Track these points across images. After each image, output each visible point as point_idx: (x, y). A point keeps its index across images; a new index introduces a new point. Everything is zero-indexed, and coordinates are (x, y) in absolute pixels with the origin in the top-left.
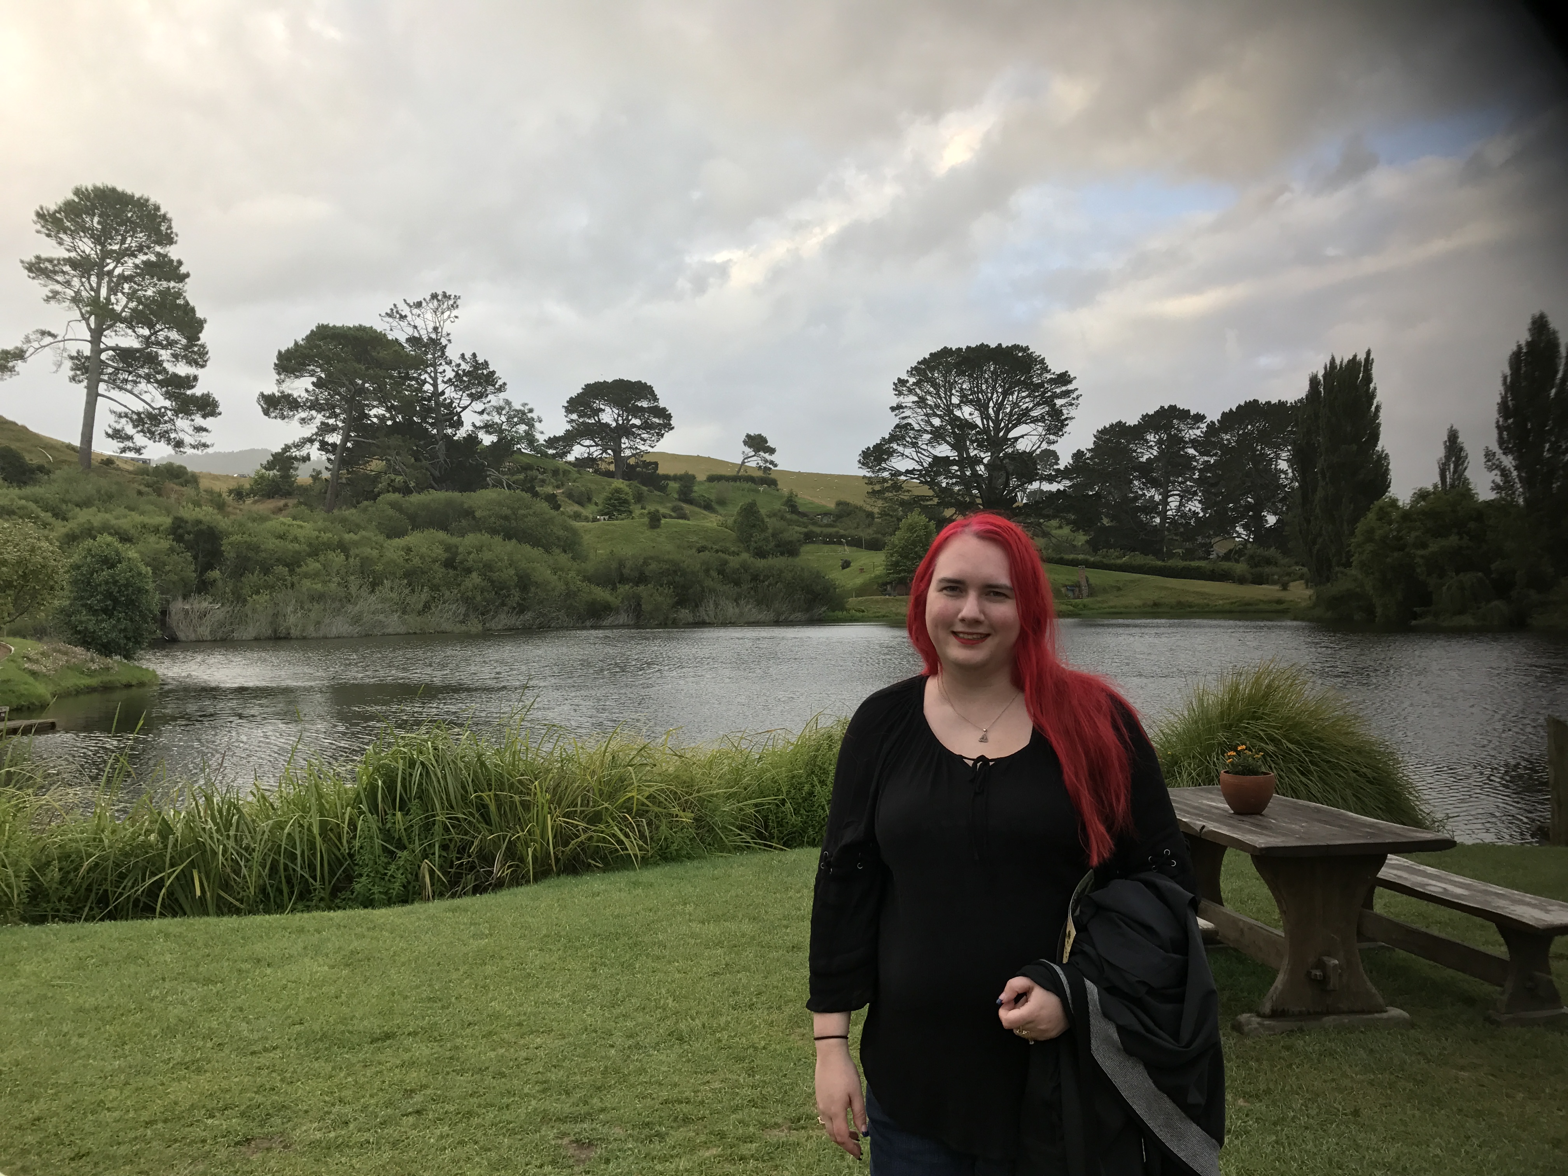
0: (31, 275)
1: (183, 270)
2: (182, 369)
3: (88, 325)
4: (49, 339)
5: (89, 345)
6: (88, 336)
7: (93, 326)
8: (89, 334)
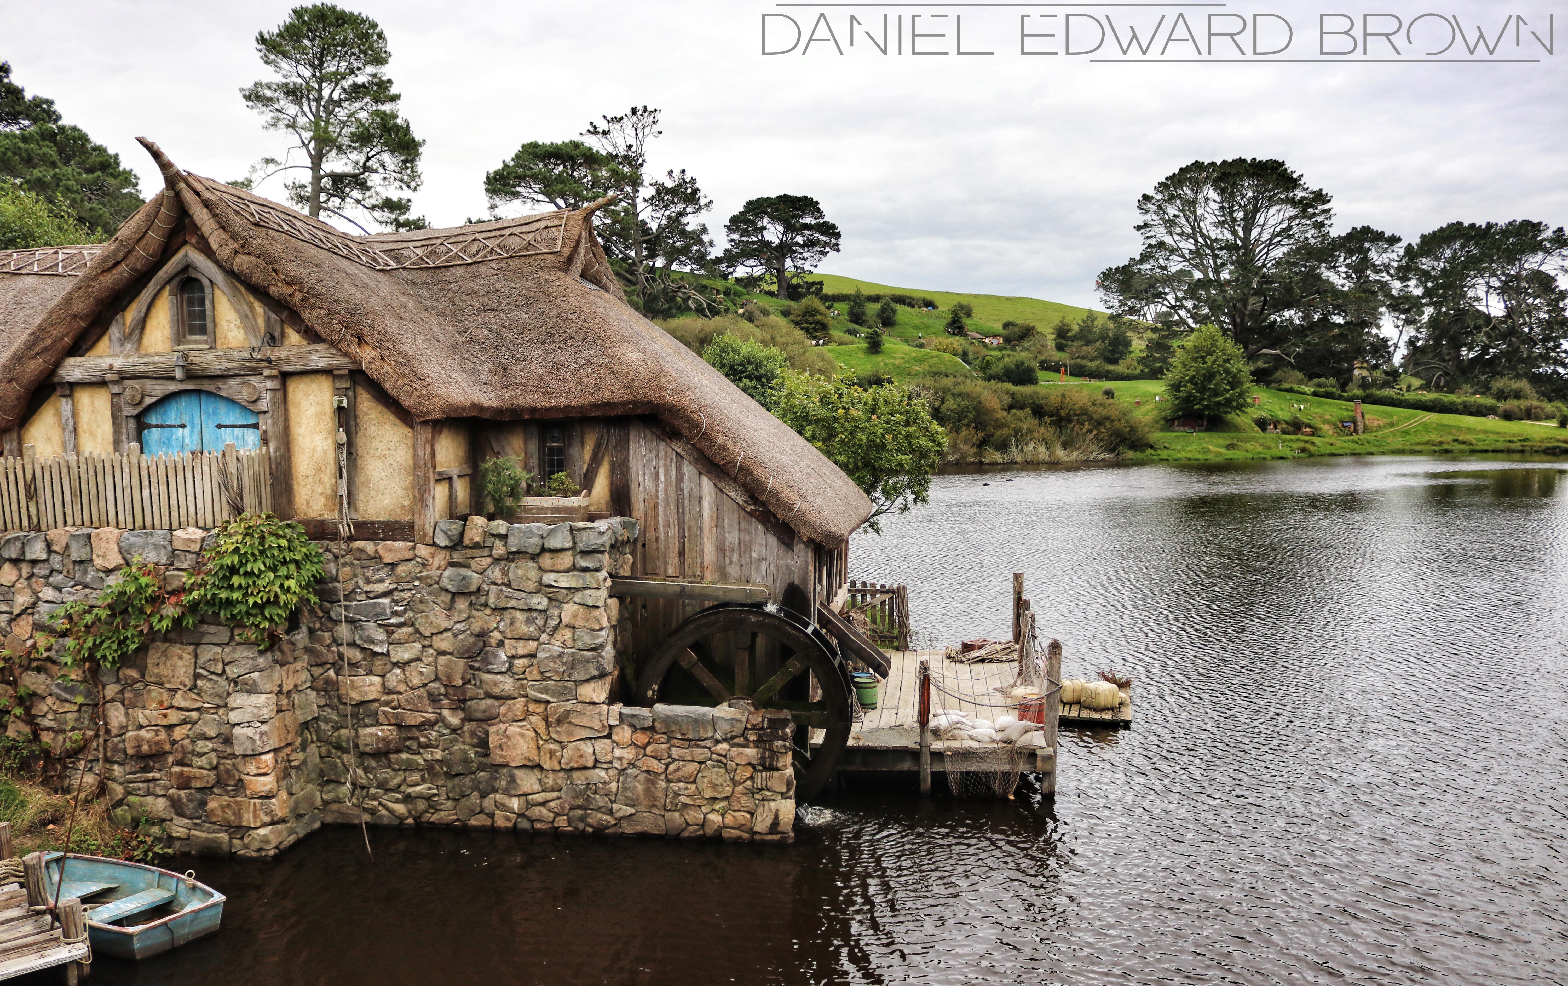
0: (250, 103)
1: (393, 90)
2: (394, 194)
3: (309, 151)
4: (272, 167)
5: (310, 171)
6: (308, 162)
7: (313, 152)
8: (309, 160)
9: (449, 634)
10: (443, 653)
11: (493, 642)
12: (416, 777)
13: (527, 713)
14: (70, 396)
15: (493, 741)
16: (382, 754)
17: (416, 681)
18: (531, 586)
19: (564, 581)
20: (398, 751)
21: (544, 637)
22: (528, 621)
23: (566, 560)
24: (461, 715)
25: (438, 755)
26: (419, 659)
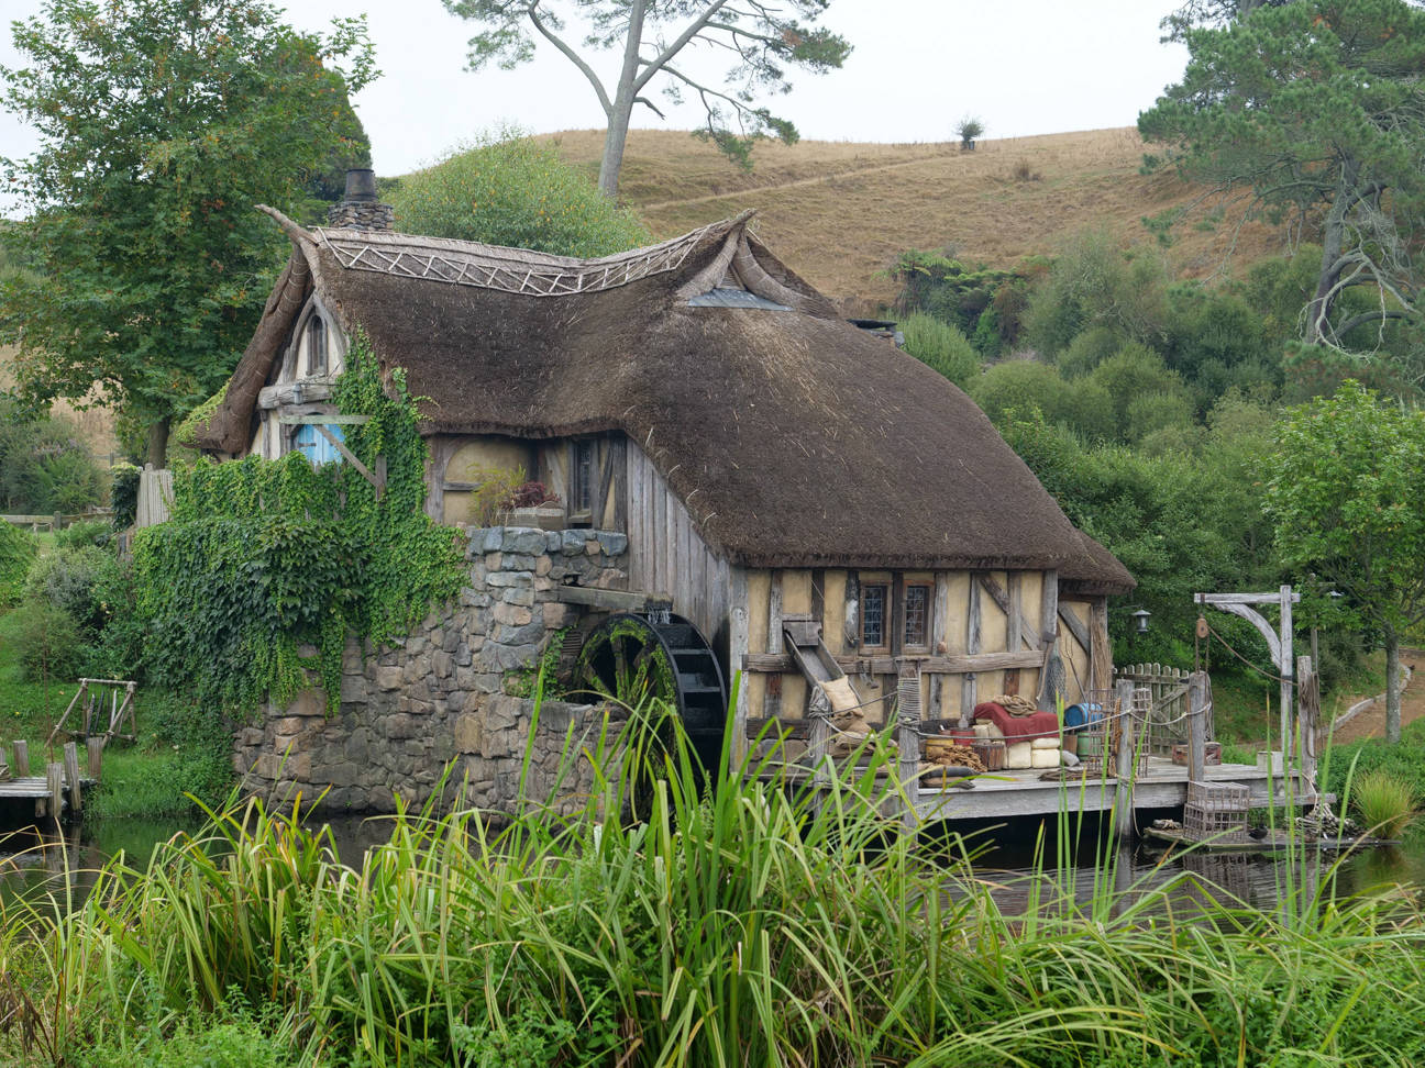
9: (440, 629)
10: (436, 647)
11: (464, 637)
12: (419, 763)
13: (479, 705)
14: (267, 420)
15: (457, 731)
16: (400, 739)
17: (421, 672)
18: (480, 586)
19: (495, 579)
20: (409, 738)
21: (488, 632)
22: (481, 618)
23: (496, 561)
24: (446, 705)
25: (431, 742)
26: (421, 653)
